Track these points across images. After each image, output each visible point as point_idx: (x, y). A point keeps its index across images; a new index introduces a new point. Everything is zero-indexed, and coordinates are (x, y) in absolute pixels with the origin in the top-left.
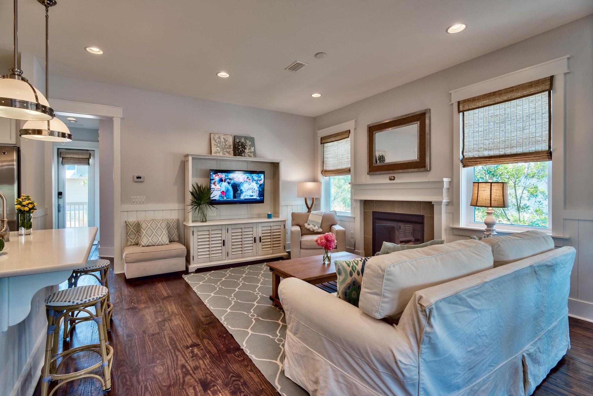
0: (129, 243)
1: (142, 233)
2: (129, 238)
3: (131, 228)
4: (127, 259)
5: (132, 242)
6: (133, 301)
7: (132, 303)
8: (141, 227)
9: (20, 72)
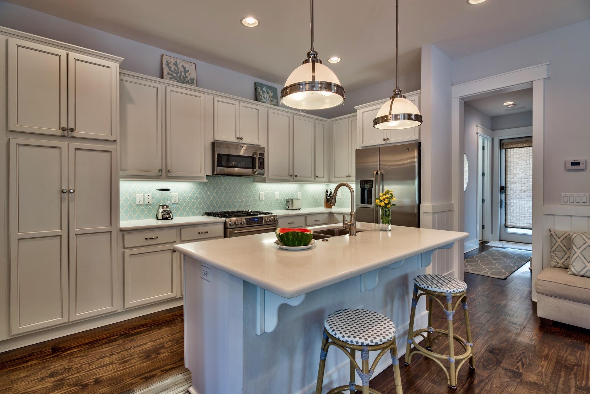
0: (554, 264)
1: (575, 252)
2: (553, 255)
3: (559, 241)
4: (538, 287)
5: (558, 263)
6: (524, 360)
7: (520, 363)
8: (573, 243)
9: (315, 54)
